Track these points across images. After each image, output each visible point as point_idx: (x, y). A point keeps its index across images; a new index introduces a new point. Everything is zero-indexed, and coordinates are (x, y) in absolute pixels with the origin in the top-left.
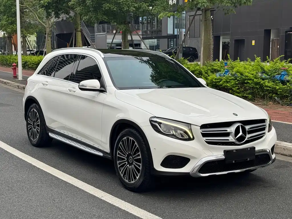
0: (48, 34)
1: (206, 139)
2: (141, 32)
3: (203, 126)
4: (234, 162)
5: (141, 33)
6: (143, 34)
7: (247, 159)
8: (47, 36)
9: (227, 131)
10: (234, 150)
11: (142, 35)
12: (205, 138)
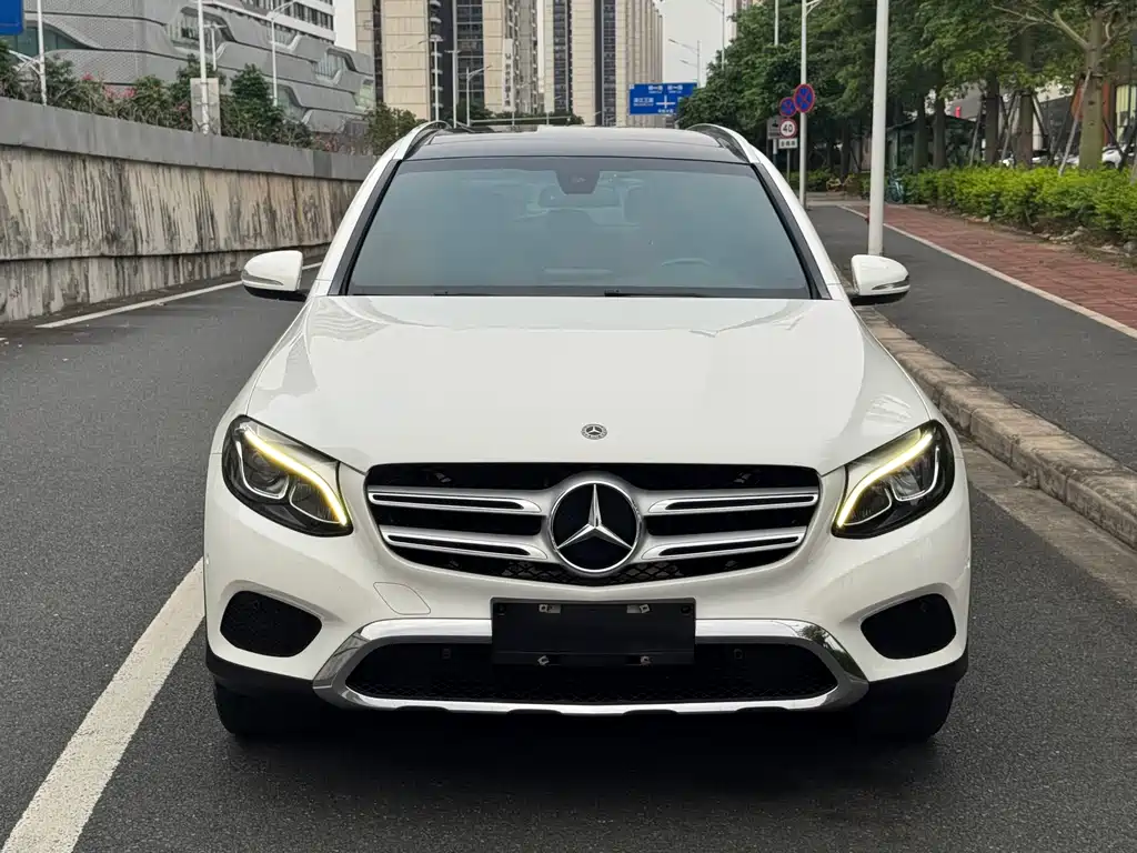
0: (1092, 77)
1: (391, 537)
3: (380, 476)
4: (543, 661)
7: (637, 659)
9: (519, 507)
10: (544, 602)
12: (387, 532)
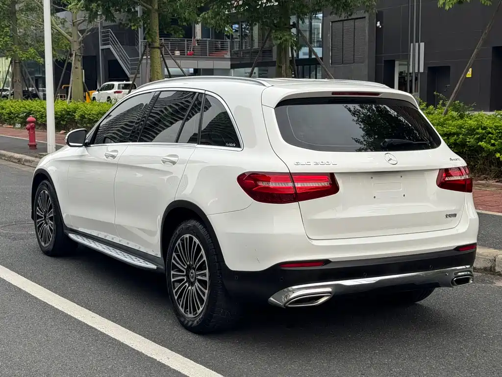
0: (75, 55)
2: (229, 53)
5: (229, 57)
6: (232, 57)
8: (74, 59)
11: (231, 59)
